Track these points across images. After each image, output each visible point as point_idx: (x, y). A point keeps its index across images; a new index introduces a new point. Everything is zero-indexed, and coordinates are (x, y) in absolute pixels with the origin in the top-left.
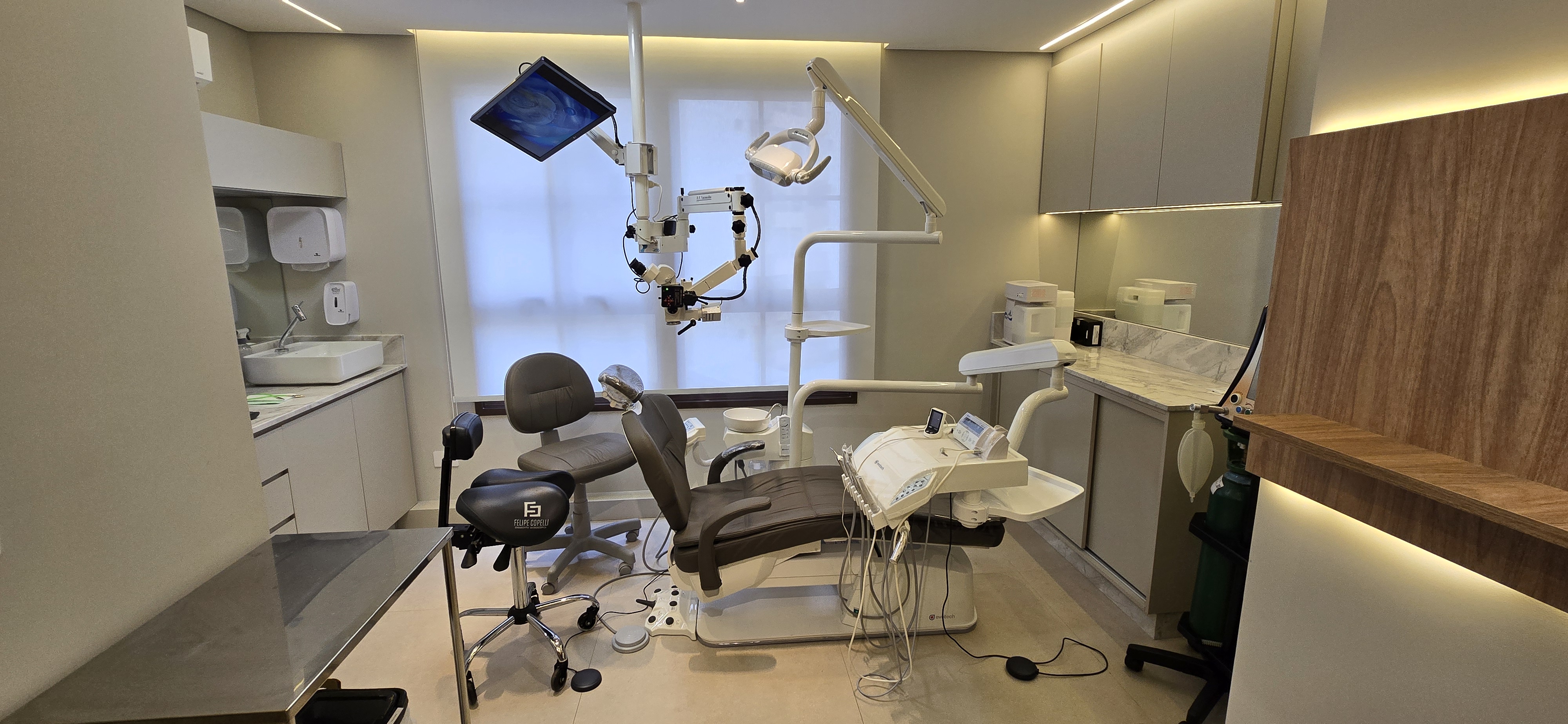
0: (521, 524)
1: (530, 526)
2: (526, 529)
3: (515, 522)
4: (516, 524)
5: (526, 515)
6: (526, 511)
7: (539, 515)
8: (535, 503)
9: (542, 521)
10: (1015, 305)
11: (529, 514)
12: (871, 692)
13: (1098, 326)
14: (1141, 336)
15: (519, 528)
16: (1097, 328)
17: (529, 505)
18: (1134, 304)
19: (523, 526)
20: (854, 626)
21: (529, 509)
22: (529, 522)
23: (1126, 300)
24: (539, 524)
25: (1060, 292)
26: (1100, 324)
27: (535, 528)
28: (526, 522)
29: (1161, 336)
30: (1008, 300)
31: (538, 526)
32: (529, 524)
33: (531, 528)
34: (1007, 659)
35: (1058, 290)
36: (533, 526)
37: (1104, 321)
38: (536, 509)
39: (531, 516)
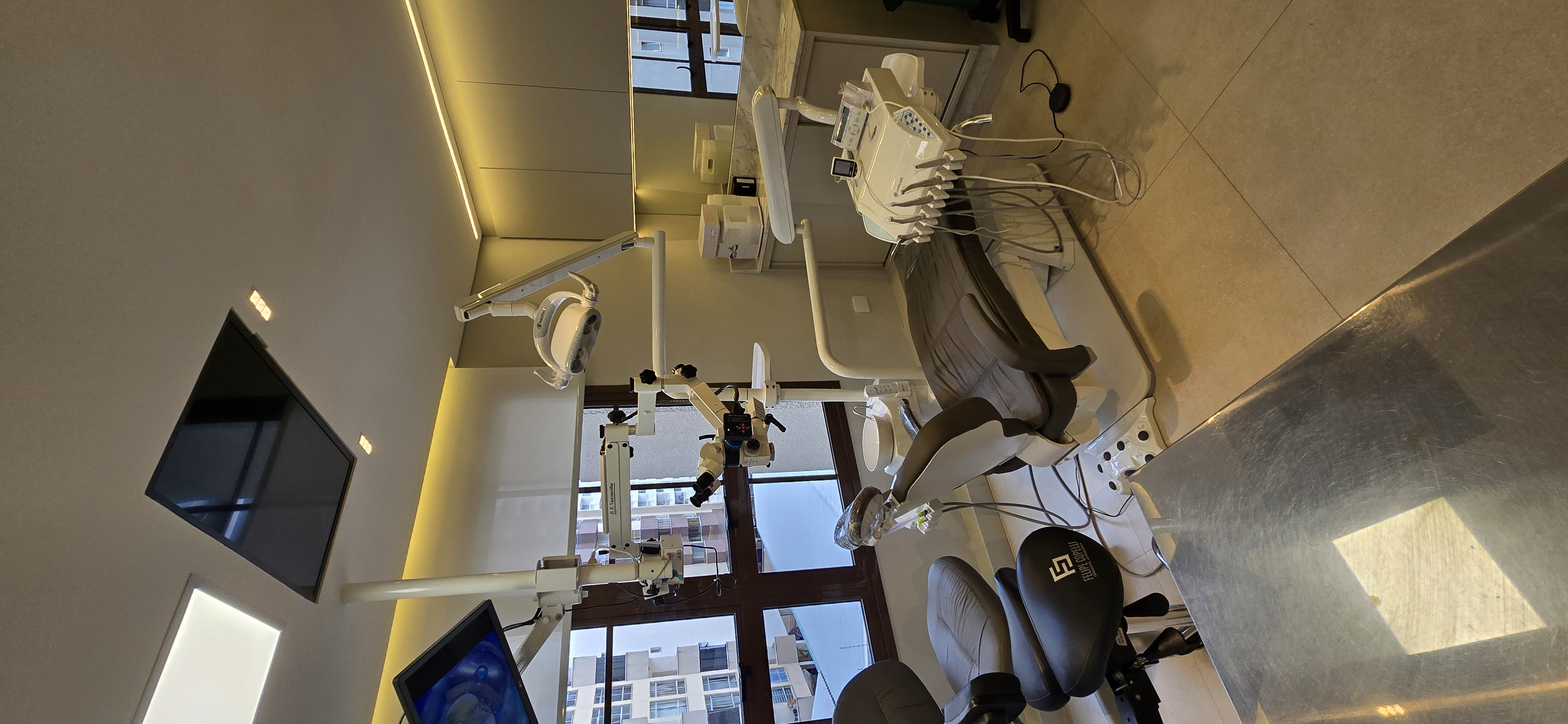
0: (1088, 571)
1: (1087, 561)
2: (1092, 564)
3: (1088, 579)
4: (1089, 577)
5: (1073, 571)
6: (1067, 573)
7: (1067, 557)
8: (1051, 569)
9: (1073, 550)
10: (723, 243)
11: (1069, 569)
12: (1133, 186)
13: (737, 179)
14: (744, 132)
15: (1094, 572)
16: (738, 180)
17: (1057, 574)
18: (716, 162)
19: (1090, 568)
20: (1072, 246)
21: (1062, 571)
22: (1080, 564)
23: (713, 173)
24: (1079, 552)
25: (708, 203)
26: (735, 179)
27: (1086, 555)
28: (1081, 568)
29: (742, 110)
30: (719, 256)
31: (1083, 552)
32: (1084, 563)
33: (1088, 559)
34: (1056, 114)
35: (706, 204)
36: (1084, 557)
37: (733, 175)
38: (1059, 563)
39: (1071, 565)
